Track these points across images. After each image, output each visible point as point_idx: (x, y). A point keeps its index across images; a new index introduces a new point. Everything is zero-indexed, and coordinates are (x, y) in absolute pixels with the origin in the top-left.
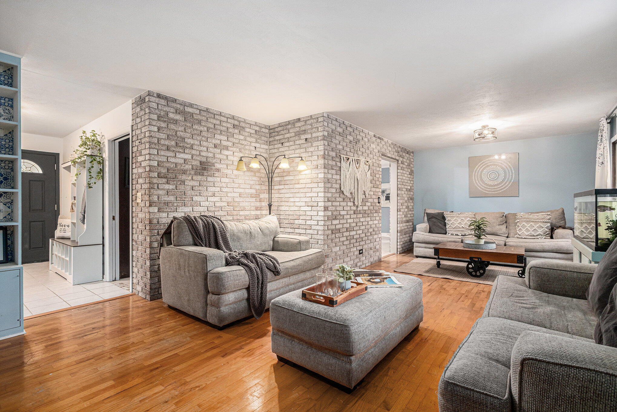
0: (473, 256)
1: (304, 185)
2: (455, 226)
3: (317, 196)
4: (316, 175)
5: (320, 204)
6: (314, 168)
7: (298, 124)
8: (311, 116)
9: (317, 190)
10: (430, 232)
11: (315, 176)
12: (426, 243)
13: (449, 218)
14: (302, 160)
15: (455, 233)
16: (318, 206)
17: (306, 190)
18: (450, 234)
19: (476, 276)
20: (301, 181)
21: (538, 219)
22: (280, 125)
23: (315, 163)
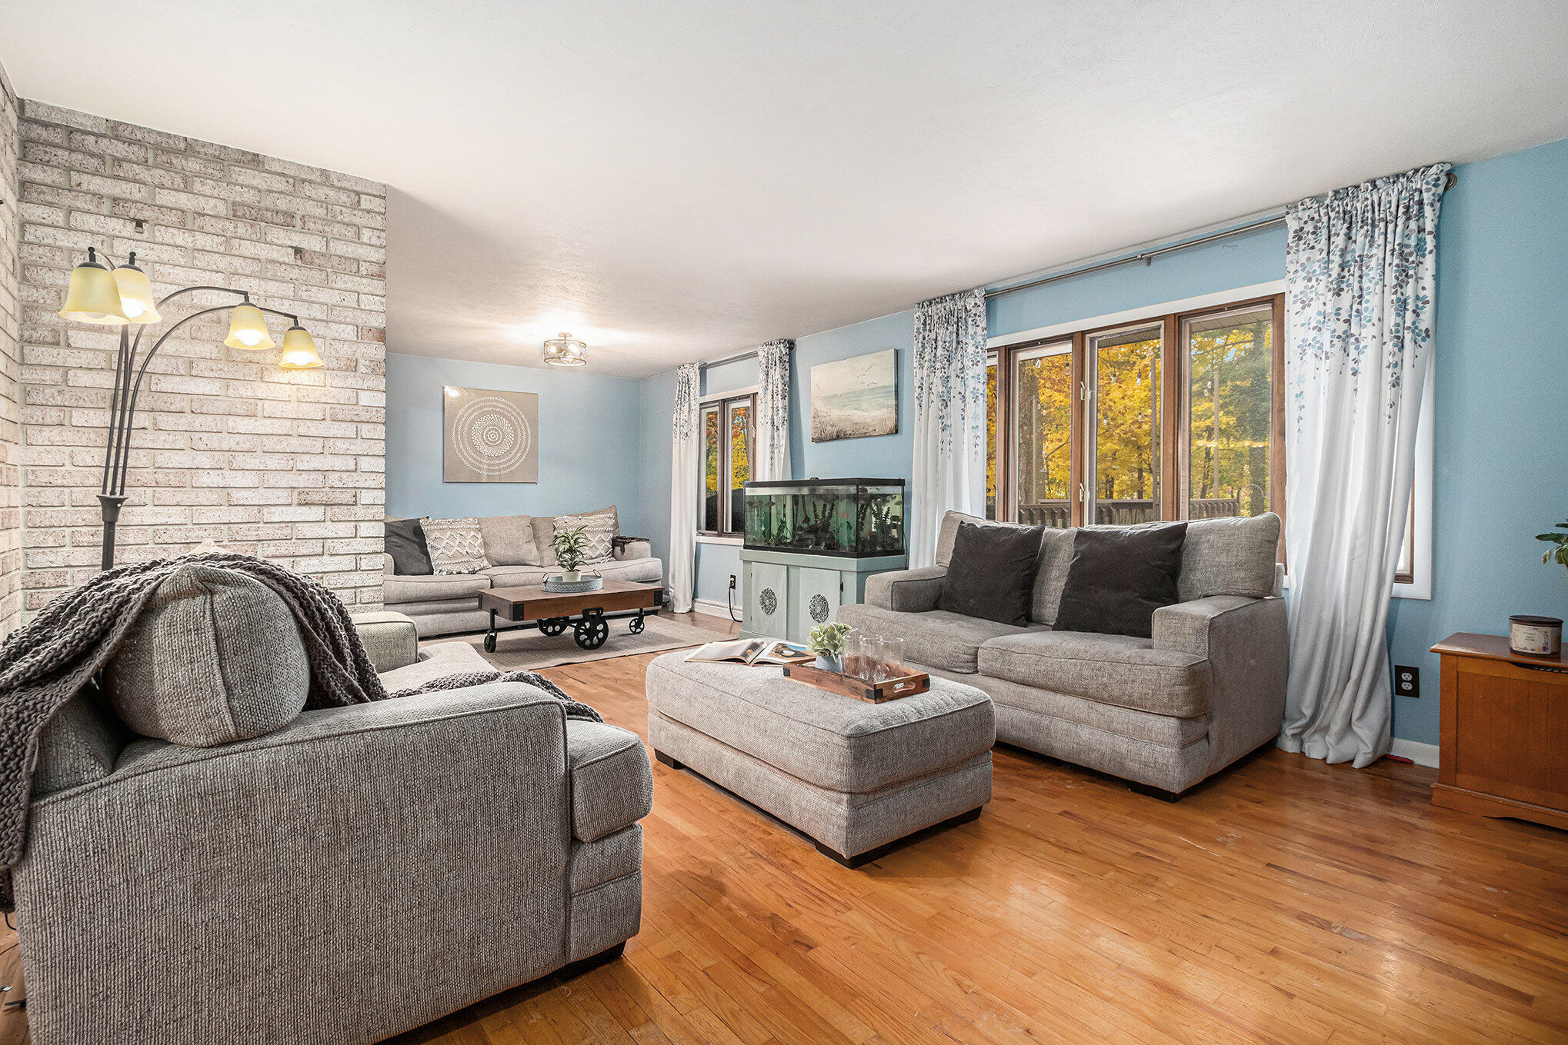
0: (588, 606)
1: (288, 423)
2: (454, 551)
3: (353, 468)
4: (351, 394)
5: (365, 497)
6: (340, 369)
7: (247, 176)
8: (324, 173)
9: (353, 447)
10: (398, 571)
11: (344, 396)
12: (409, 602)
13: (437, 534)
14: (296, 327)
15: (455, 569)
16: (355, 504)
17: (295, 444)
18: (444, 573)
19: (593, 648)
20: (269, 408)
21: (596, 526)
22: (115, 130)
23: (345, 350)
